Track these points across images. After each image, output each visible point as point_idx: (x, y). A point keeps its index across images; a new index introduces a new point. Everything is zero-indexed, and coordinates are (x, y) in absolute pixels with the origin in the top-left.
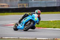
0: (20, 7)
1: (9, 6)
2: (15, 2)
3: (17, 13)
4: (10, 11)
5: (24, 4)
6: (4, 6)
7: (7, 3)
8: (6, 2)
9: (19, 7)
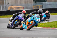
1: (24, 8)
2: (29, 4)
5: (38, 6)
6: (19, 8)
7: (22, 6)
8: (21, 4)
9: (34, 8)
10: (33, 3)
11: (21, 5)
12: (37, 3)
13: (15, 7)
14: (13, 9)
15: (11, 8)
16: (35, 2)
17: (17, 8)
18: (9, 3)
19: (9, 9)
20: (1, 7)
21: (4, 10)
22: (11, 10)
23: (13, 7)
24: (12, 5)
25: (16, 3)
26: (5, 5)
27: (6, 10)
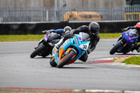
1: (102, 17)
4: (105, 30)
5: (137, 13)
6: (90, 17)
7: (98, 11)
8: (95, 8)
9: (127, 19)
10: (125, 6)
11: (95, 11)
12: (135, 6)
13: (80, 13)
14: (75, 19)
15: (70, 16)
16: (132, 4)
17: (86, 17)
18: (65, 5)
19: (65, 18)
20: (47, 13)
21: (53, 22)
22: (70, 22)
23: (76, 13)
25: (83, 5)
27: (58, 22)
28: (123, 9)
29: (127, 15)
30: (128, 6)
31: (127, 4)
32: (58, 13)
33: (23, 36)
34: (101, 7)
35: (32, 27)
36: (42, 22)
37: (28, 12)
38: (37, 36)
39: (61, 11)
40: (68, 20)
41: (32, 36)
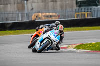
0: (79, 18)
1: (59, 16)
2: (69, 9)
3: (72, 28)
6: (51, 16)
7: (56, 13)
8: (54, 10)
10: (76, 8)
11: (54, 12)
12: (82, 8)
13: (44, 14)
14: (40, 18)
15: (37, 17)
16: (80, 7)
17: (48, 17)
18: (33, 9)
19: (33, 18)
20: (20, 15)
22: (36, 21)
23: (40, 15)
24: (40, 12)
25: (45, 9)
26: (26, 12)
27: (28, 21)
28: (74, 10)
29: (77, 15)
30: (78, 8)
31: (77, 7)
32: (28, 15)
33: (3, 32)
34: (59, 9)
35: (10, 25)
36: (17, 21)
37: (7, 15)
38: (13, 31)
39: (30, 13)
40: (35, 19)
41: (10, 31)
